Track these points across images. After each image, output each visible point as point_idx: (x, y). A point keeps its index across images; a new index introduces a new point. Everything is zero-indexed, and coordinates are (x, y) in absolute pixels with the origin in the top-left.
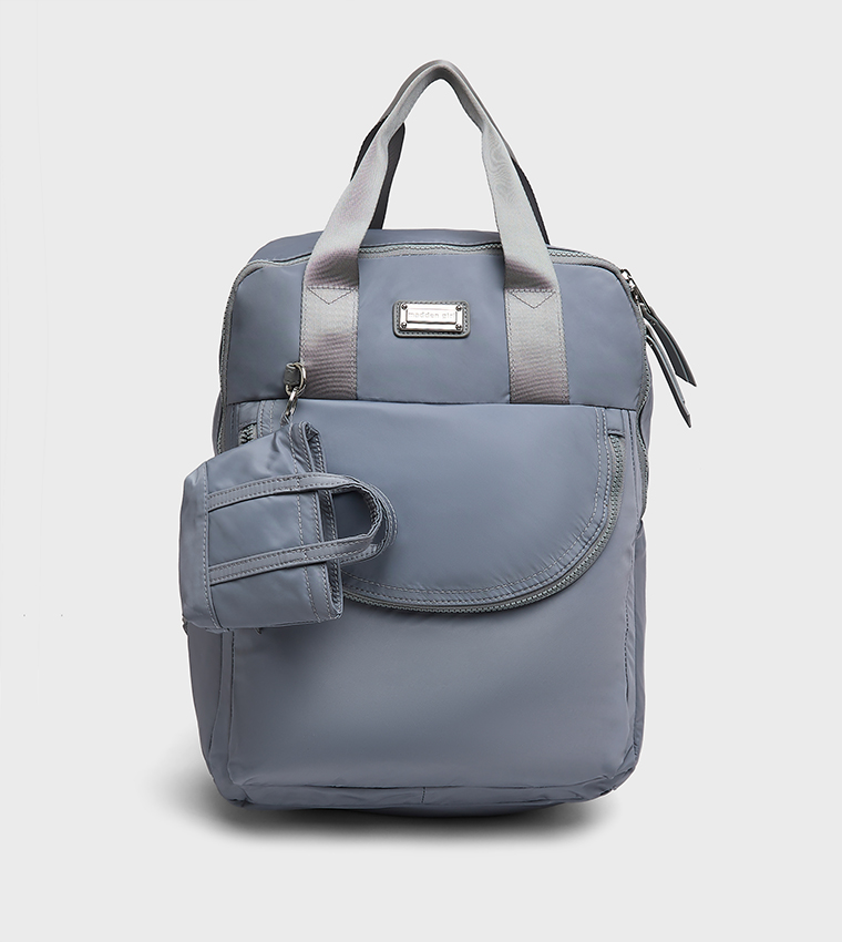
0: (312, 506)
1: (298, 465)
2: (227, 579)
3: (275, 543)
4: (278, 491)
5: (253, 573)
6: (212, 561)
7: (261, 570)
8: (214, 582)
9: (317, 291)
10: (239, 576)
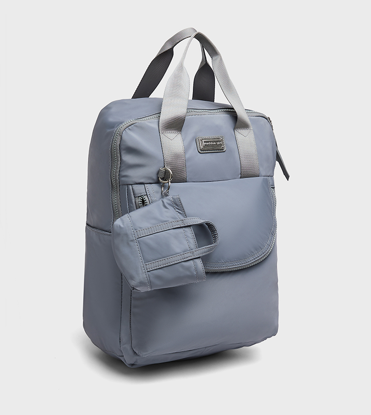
0: (190, 232)
1: (179, 214)
2: (156, 268)
3: (178, 250)
4: (175, 227)
5: (169, 264)
6: (146, 261)
7: (174, 263)
8: (149, 270)
9: (166, 134)
10: (162, 266)
